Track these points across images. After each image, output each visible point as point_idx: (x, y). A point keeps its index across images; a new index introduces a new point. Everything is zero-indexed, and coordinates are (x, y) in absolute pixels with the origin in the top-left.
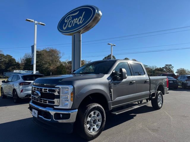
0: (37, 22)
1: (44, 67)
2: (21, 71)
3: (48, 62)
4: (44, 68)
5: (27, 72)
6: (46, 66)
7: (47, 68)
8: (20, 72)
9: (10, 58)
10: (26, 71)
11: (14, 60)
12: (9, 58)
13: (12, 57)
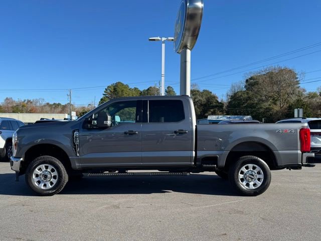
0: (165, 39)
1: (261, 108)
2: (220, 116)
3: (271, 97)
4: (262, 110)
5: (229, 118)
6: (266, 105)
7: (268, 109)
8: (218, 118)
9: (209, 96)
10: (228, 116)
11: (214, 97)
12: (207, 95)
13: (211, 92)
